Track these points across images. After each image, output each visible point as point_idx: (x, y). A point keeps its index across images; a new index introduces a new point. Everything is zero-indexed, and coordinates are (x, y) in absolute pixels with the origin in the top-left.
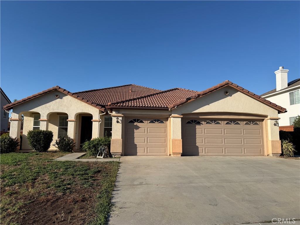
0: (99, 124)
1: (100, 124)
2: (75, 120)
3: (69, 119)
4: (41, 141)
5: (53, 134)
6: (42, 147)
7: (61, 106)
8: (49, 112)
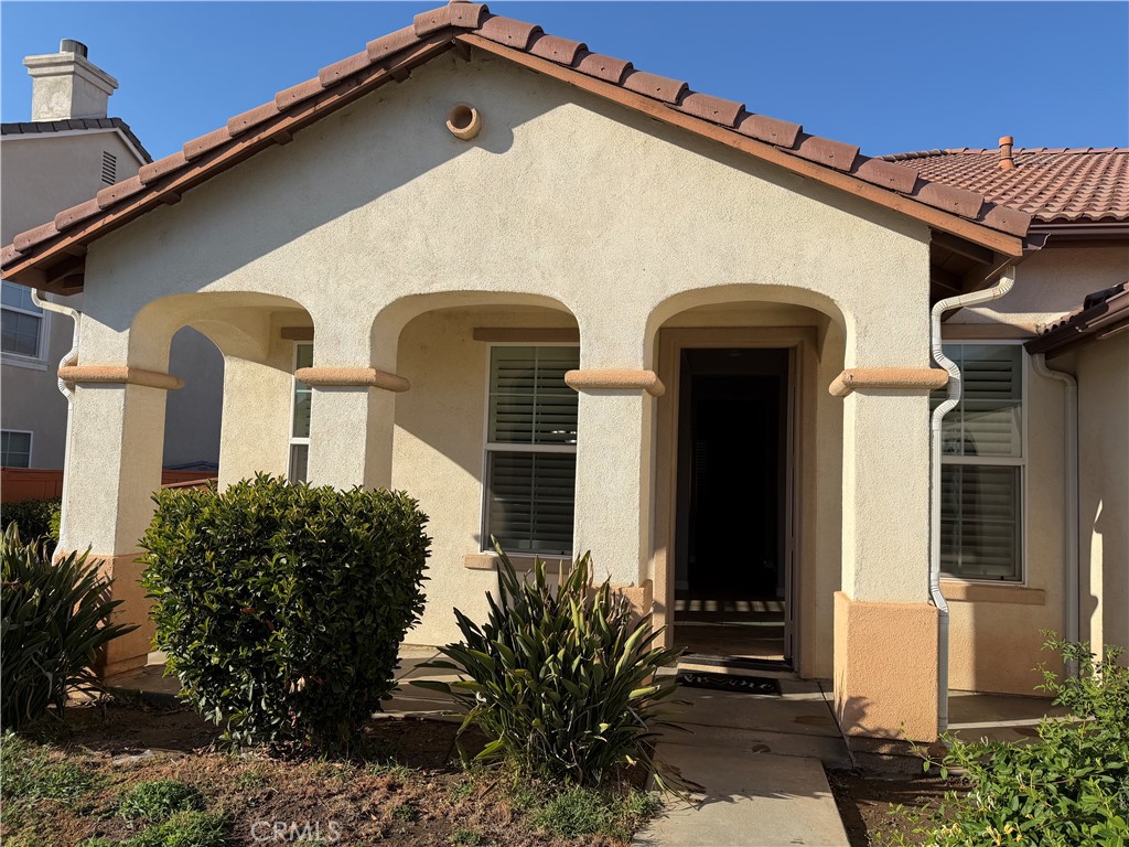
0: (937, 425)
1: (946, 418)
2: (651, 376)
3: (593, 361)
4: (281, 635)
5: (428, 530)
6: (299, 699)
7: (504, 223)
8: (391, 298)
